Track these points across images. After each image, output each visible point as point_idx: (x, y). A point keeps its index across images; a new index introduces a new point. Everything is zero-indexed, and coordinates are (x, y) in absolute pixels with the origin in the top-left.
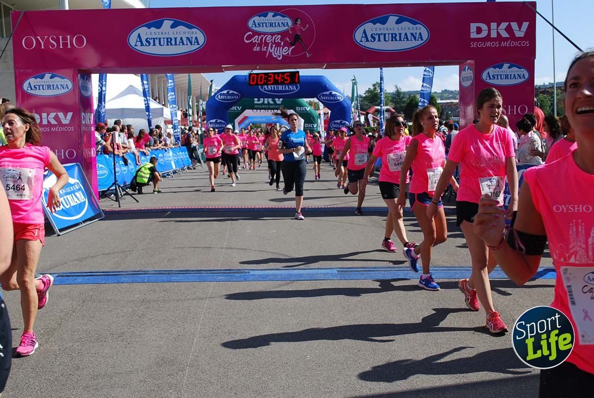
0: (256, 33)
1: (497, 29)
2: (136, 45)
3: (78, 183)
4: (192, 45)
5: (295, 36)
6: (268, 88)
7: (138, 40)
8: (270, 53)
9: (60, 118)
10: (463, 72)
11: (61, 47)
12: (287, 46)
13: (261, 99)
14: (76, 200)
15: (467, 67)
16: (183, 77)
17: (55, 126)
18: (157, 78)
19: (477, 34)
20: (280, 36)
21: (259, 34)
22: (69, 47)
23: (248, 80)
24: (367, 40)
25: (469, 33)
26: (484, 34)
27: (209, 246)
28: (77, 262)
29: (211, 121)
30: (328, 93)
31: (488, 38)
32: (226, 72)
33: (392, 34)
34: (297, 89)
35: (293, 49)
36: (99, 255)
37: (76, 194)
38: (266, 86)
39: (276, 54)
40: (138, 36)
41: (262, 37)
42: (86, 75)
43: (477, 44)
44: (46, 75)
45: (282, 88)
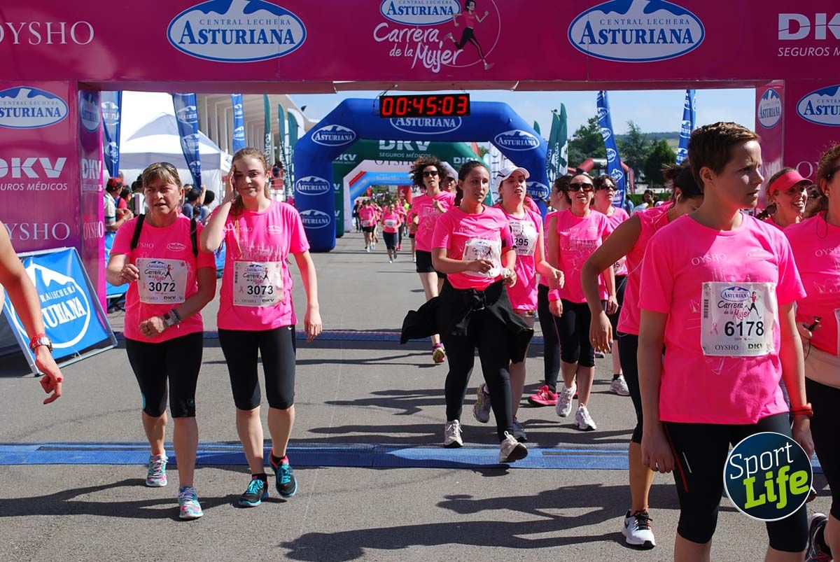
0: (394, 25)
1: (827, 25)
2: (181, 42)
3: (73, 285)
4: (280, 43)
5: (464, 33)
6: (405, 122)
7: (186, 33)
8: (420, 61)
9: (44, 167)
10: (763, 101)
11: (49, 42)
12: (449, 49)
13: (391, 142)
14: (68, 313)
15: (770, 92)
16: (253, 100)
17: (34, 181)
18: (208, 100)
19: (790, 33)
20: (437, 31)
21: (401, 26)
22: (63, 42)
23: (378, 108)
24: (593, 41)
25: (777, 31)
26: (803, 33)
27: (306, 402)
28: (72, 424)
29: (303, 179)
30: (512, 133)
31: (810, 40)
32: (339, 93)
33: (637, 31)
34: (457, 125)
35: (459, 54)
36: (112, 413)
37: (69, 302)
38: (402, 119)
39: (429, 62)
40: (186, 27)
41: (406, 32)
42: (92, 92)
43: (790, 50)
44: (21, 90)
45: (431, 123)
